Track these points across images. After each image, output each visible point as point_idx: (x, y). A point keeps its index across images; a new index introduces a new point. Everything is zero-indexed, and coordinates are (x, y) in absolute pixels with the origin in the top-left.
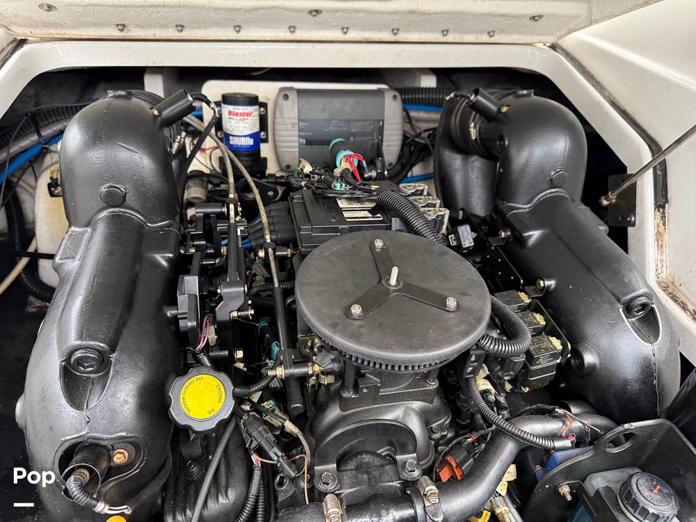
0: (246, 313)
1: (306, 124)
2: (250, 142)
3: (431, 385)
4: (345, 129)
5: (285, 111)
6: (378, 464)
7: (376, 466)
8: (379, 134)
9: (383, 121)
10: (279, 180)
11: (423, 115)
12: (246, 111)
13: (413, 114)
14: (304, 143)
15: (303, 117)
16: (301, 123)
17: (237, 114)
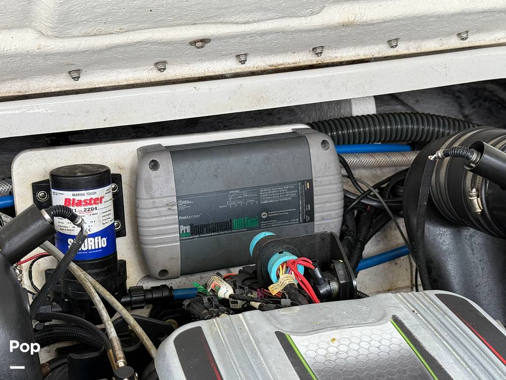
1: (188, 202)
2: (102, 242)
4: (252, 201)
5: (155, 187)
8: (307, 203)
9: (311, 181)
10: (149, 296)
11: (366, 159)
12: (94, 197)
13: (350, 160)
14: (188, 231)
15: (183, 193)
16: (182, 202)
17: (79, 203)
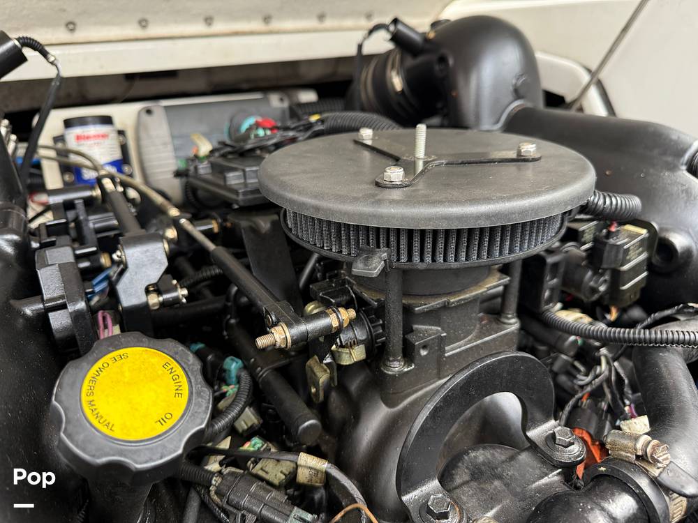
0: (173, 295)
3: (511, 324)
5: (151, 129)
6: (503, 458)
7: (503, 462)
12: (101, 133)
15: (176, 134)
16: (175, 141)
17: (88, 138)
